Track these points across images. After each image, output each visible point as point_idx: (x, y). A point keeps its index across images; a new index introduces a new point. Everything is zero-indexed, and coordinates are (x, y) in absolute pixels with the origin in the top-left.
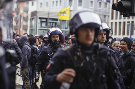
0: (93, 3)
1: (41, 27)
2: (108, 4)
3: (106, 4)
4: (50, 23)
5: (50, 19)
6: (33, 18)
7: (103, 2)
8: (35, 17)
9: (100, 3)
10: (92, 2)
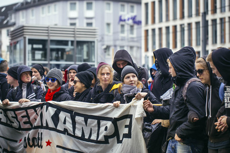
0: (112, 26)
1: (34, 59)
2: (136, 26)
3: (132, 27)
4: (52, 50)
5: (53, 42)
6: (17, 42)
7: (128, 24)
8: (22, 38)
9: (123, 26)
10: (108, 24)
